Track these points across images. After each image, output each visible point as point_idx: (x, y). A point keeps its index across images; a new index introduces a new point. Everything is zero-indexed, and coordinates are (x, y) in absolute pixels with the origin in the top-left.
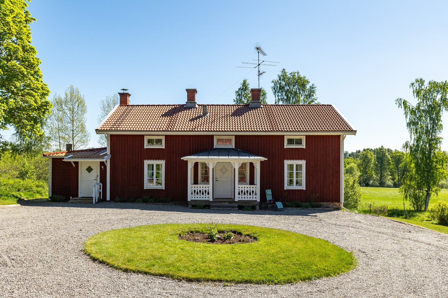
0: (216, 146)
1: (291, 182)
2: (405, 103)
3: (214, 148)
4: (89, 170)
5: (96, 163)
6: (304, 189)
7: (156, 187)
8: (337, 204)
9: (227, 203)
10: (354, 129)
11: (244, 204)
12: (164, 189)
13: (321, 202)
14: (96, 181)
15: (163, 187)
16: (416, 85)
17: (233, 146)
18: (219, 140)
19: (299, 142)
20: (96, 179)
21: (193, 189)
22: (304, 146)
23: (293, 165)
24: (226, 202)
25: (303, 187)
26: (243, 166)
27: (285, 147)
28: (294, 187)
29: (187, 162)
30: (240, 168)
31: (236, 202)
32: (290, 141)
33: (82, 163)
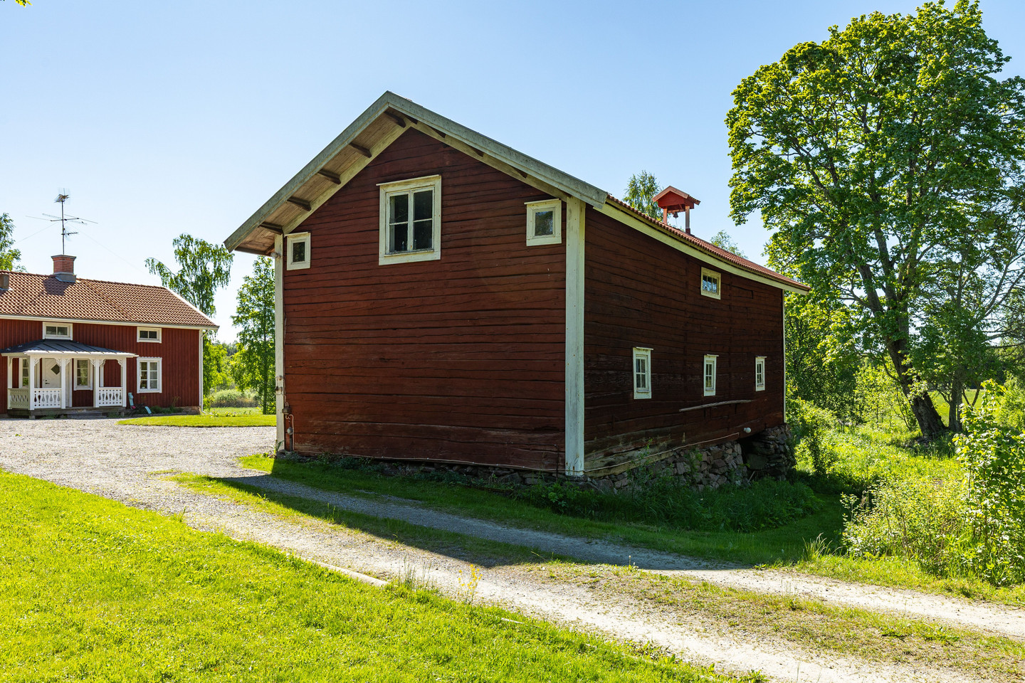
0: (45, 336)
1: (144, 384)
2: (160, 266)
3: (43, 338)
6: (161, 392)
8: (196, 408)
9: (85, 410)
10: (217, 325)
11: (108, 411)
13: (182, 406)
16: (183, 242)
17: (70, 336)
18: (48, 329)
19: (153, 335)
21: (38, 394)
22: (159, 340)
23: (146, 363)
25: (159, 390)
27: (138, 341)
28: (149, 390)
29: (6, 357)
31: (96, 409)
32: (144, 334)
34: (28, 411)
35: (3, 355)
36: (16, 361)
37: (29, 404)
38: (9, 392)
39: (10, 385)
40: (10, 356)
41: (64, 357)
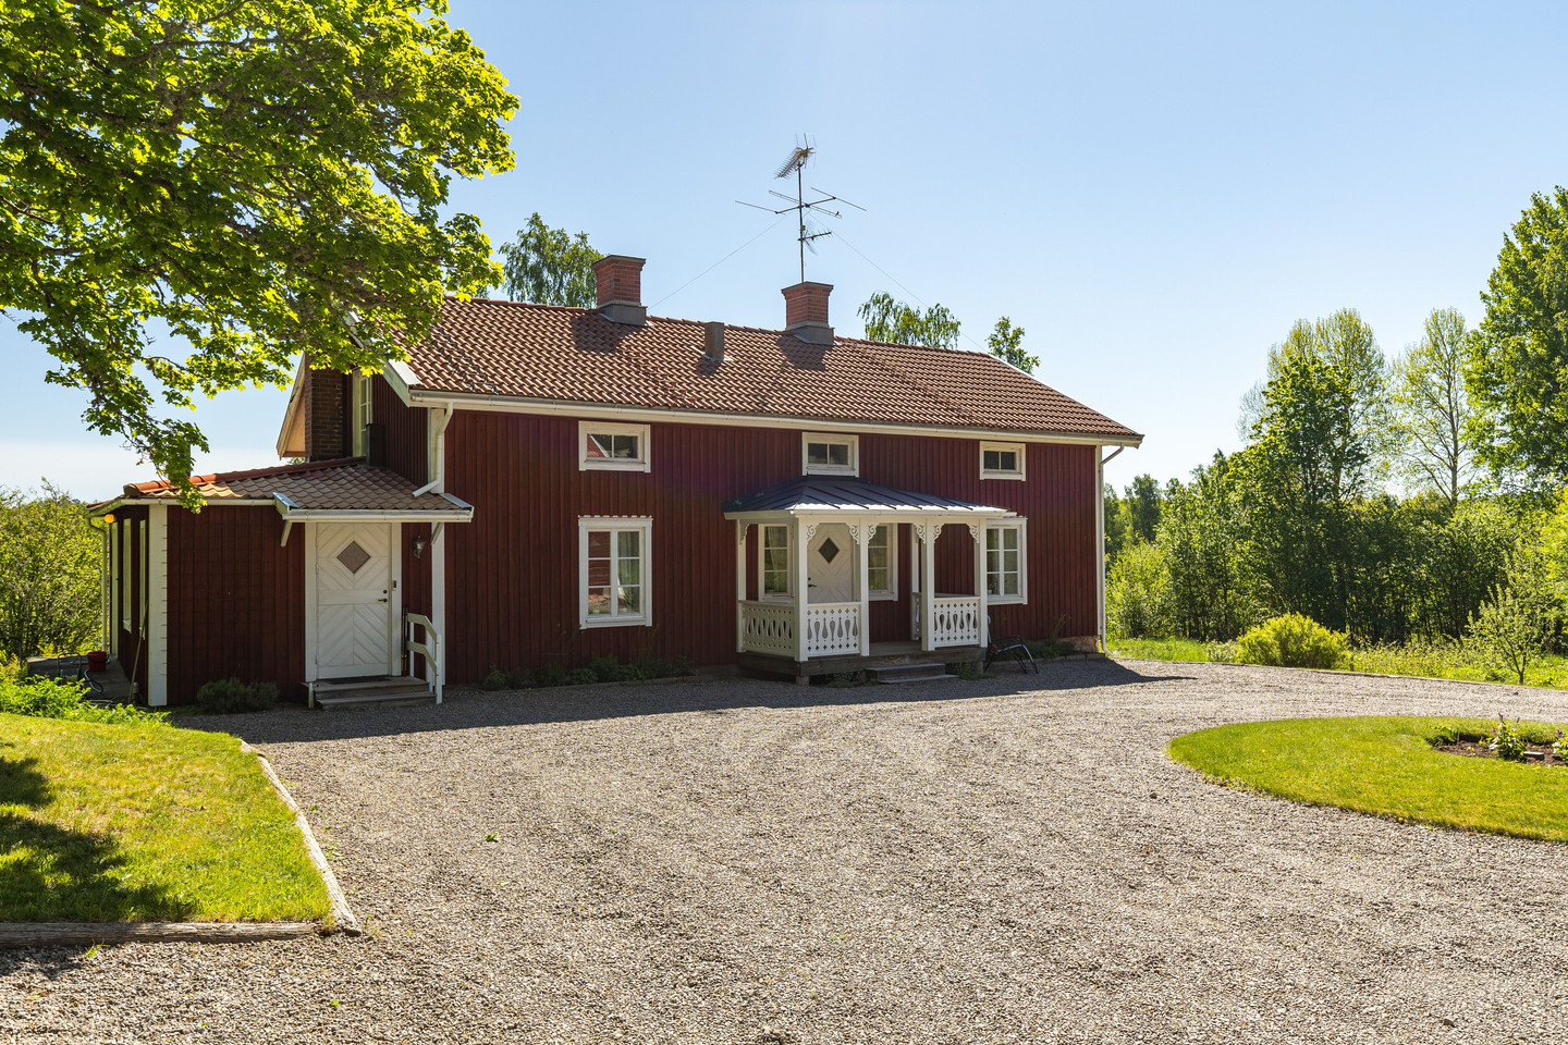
0: (808, 468)
1: (992, 582)
3: (804, 474)
4: (354, 558)
5: (386, 527)
6: (1025, 601)
7: (621, 618)
9: (907, 660)
12: (649, 623)
14: (386, 605)
15: (644, 616)
17: (852, 468)
18: (812, 448)
19: (1008, 461)
20: (386, 596)
21: (814, 618)
22: (1022, 474)
23: (998, 530)
24: (903, 656)
25: (1023, 597)
26: (881, 533)
28: (1002, 597)
30: (871, 542)
33: (321, 527)
34: (791, 662)
35: (729, 516)
36: (752, 532)
37: (795, 646)
38: (740, 609)
39: (742, 594)
40: (742, 519)
41: (863, 518)
